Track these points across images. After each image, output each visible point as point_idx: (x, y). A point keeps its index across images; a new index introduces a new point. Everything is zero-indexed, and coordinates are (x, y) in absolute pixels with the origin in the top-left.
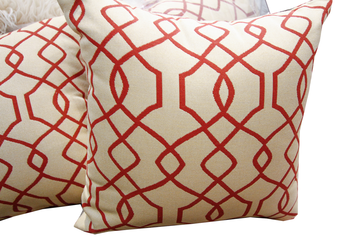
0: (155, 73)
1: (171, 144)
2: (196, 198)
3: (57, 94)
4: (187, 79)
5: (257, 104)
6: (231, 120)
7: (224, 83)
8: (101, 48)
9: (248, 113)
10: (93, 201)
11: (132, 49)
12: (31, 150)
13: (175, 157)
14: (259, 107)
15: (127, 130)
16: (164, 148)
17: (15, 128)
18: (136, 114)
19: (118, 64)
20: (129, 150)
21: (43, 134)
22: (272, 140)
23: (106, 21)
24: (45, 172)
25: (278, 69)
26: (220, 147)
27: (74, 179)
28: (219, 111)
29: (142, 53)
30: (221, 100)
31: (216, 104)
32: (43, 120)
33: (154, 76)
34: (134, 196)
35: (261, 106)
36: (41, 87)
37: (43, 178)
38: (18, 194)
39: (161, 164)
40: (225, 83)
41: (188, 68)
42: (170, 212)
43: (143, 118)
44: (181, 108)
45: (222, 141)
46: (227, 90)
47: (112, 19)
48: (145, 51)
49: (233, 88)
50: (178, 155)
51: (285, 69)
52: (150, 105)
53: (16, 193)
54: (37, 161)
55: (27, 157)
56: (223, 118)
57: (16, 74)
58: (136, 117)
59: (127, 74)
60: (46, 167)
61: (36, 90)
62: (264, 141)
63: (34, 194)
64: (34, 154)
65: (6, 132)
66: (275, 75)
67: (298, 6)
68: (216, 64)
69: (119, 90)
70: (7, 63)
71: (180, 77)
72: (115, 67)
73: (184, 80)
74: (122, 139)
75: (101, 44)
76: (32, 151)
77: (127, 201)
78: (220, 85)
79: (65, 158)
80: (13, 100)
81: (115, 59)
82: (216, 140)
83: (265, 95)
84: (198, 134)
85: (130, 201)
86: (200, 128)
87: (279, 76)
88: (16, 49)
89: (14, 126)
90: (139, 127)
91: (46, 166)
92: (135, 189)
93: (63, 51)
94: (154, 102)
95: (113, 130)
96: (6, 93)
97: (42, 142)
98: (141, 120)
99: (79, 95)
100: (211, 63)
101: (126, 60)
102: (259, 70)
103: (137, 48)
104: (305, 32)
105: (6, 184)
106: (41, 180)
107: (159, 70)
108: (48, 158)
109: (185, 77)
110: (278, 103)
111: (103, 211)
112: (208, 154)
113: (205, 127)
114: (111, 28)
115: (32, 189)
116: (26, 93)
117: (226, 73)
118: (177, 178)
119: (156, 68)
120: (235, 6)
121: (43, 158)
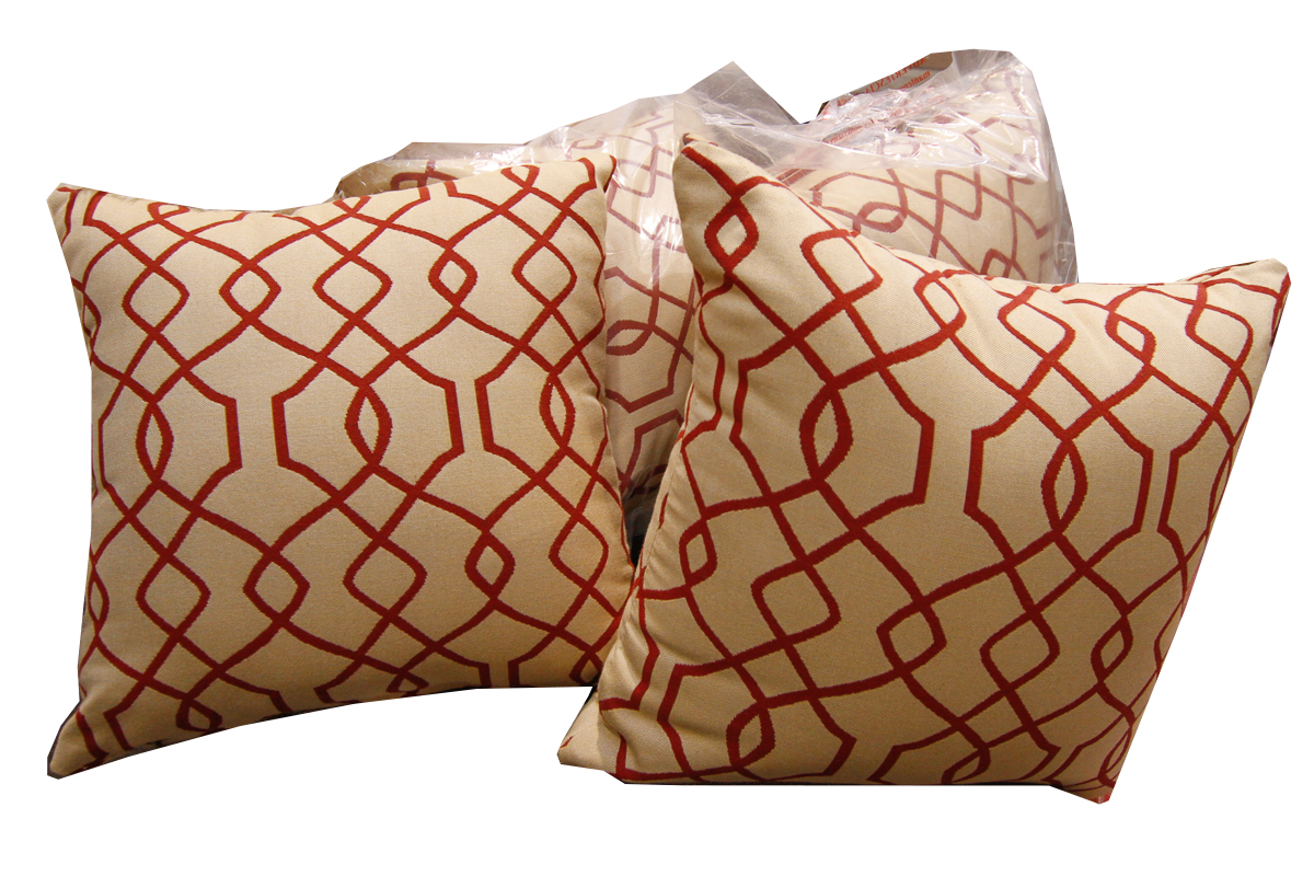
0: (920, 422)
1: (925, 592)
2: (947, 725)
3: (551, 387)
4: (989, 443)
5: (1129, 522)
6: (1070, 552)
7: (1067, 462)
8: (796, 337)
9: (1108, 540)
10: (654, 697)
11: (873, 356)
12: (479, 533)
13: (927, 626)
14: (1131, 528)
15: (824, 544)
16: (905, 599)
17: (446, 469)
18: (856, 511)
19: (833, 387)
20: (817, 592)
21: (513, 493)
22: (1140, 607)
23: (815, 276)
24: (504, 597)
25: (1182, 442)
26: (1033, 612)
27: (567, 624)
28: (1048, 529)
29: (894, 369)
30: (1055, 502)
31: (1044, 511)
32: (514, 454)
33: (916, 428)
34: (791, 702)
35: (1136, 528)
36: (515, 363)
37: (496, 613)
38: (420, 647)
39: (889, 636)
40: (1071, 466)
41: (992, 419)
42: (869, 752)
43: (872, 521)
44: (966, 511)
45: (1041, 598)
46: (1073, 483)
47: (829, 272)
48: (902, 364)
49: (1085, 478)
50: (937, 619)
51: (1195, 444)
52: (897, 494)
53: (419, 644)
54: (490, 564)
55: (467, 553)
56: (1053, 546)
57: (458, 320)
58: (856, 516)
59: (851, 413)
60: (507, 585)
61: (503, 372)
62: (1125, 608)
63: (460, 653)
64: (485, 546)
65: (422, 477)
66: (1176, 454)
67: (1213, 274)
68: (1054, 415)
69: (824, 446)
70: (434, 286)
71: (973, 439)
72: (823, 391)
73: (982, 445)
74: (805, 562)
75: (797, 330)
76: (481, 538)
77: (767, 713)
78: (1059, 469)
79: (555, 565)
80: (446, 392)
81: (828, 371)
82: (1029, 595)
83: (1149, 500)
84: (992, 576)
85: (774, 713)
86: (1001, 564)
87: (1183, 459)
88: (458, 249)
89: (444, 464)
90: (857, 542)
91: (507, 581)
92: (803, 687)
93: (570, 268)
94: (907, 488)
95: (782, 537)
96: (429, 370)
97: (507, 516)
98: (866, 525)
99: (591, 392)
100: (1043, 411)
101: (855, 380)
102: (1143, 441)
103: (884, 354)
104: (1240, 357)
105: (400, 618)
106: (490, 616)
107: (929, 414)
108: (516, 561)
109: (986, 438)
110: (1171, 523)
111: (675, 728)
112: (1003, 626)
113: (1010, 562)
114: (828, 297)
115: (460, 639)
116: (480, 376)
117: (1074, 440)
118: (917, 674)
119: (923, 408)
120: (1015, 210)
121: (503, 559)
